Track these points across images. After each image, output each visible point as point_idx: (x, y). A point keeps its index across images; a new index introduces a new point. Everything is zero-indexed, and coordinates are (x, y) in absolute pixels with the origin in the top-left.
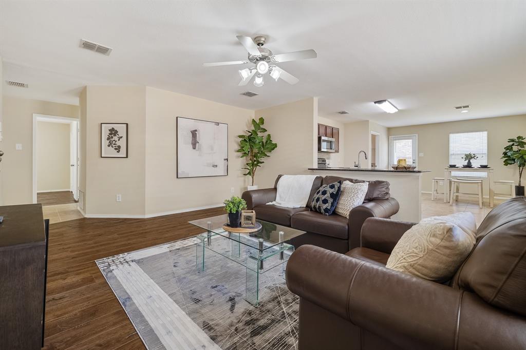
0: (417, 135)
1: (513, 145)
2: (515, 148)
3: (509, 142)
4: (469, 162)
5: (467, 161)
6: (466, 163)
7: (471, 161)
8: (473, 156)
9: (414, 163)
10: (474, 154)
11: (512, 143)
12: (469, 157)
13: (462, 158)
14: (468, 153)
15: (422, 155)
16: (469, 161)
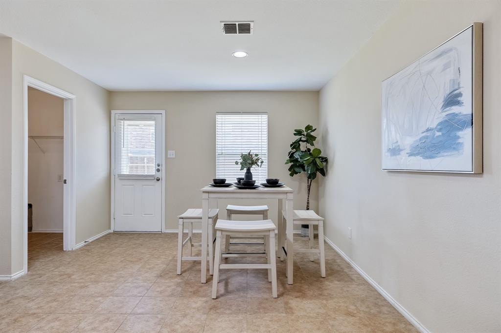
0: (163, 112)
1: (300, 140)
2: (303, 146)
3: (295, 134)
4: (249, 174)
5: (245, 170)
6: (242, 174)
7: (252, 170)
8: (255, 158)
9: (158, 170)
10: (256, 155)
11: (298, 137)
12: (249, 161)
13: (237, 163)
14: (246, 152)
15: (172, 154)
16: (249, 170)
